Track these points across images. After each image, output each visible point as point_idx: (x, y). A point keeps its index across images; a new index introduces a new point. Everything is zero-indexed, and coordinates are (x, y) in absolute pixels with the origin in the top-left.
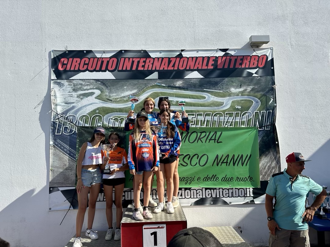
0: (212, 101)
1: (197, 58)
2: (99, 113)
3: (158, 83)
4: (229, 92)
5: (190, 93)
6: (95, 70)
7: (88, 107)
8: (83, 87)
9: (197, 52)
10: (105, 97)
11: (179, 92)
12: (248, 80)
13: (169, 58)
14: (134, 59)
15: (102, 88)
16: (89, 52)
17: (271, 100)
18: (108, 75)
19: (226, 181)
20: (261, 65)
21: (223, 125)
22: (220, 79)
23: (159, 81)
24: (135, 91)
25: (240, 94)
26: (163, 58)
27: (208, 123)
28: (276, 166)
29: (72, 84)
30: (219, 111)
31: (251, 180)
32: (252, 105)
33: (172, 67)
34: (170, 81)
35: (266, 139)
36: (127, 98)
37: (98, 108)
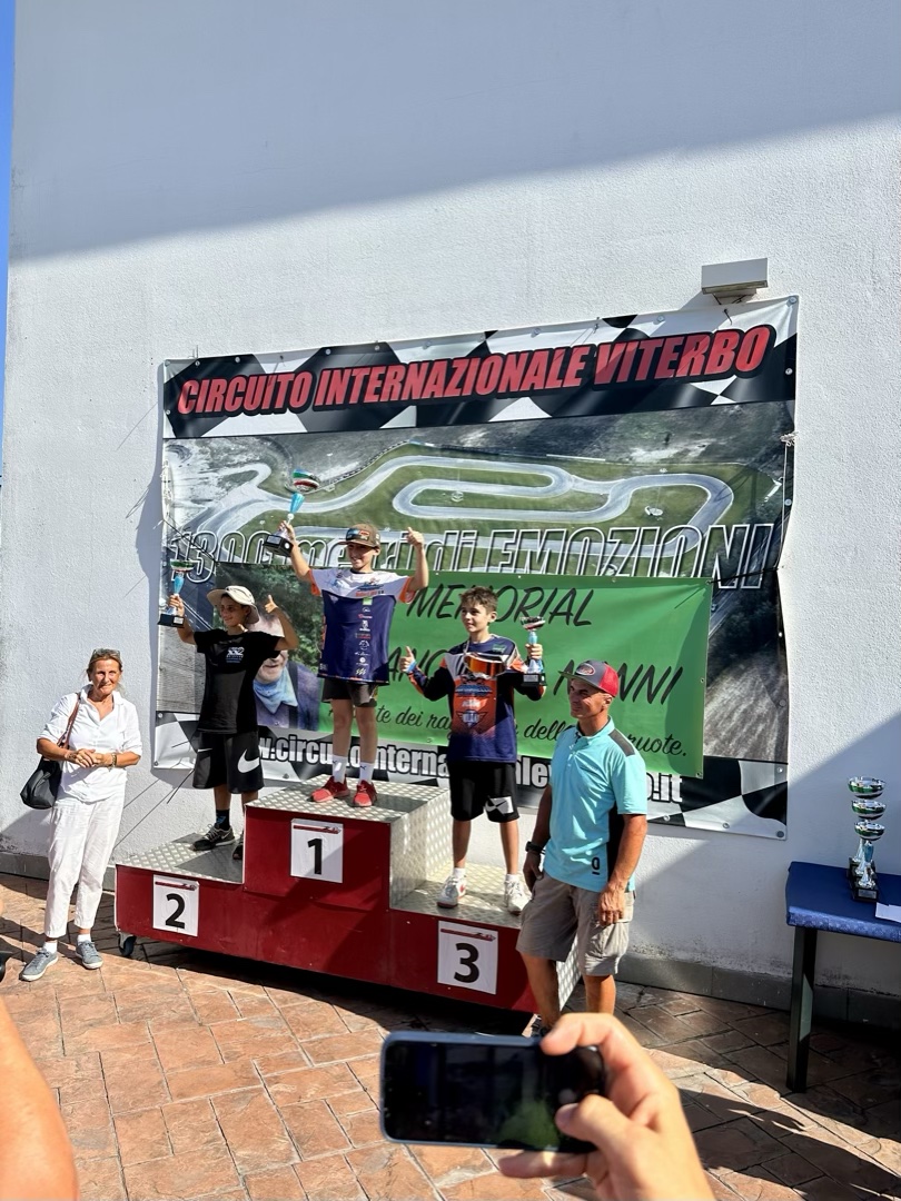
0: (571, 491)
1: (531, 354)
2: (265, 527)
3: (416, 439)
4: (627, 463)
5: (503, 467)
6: (259, 411)
7: (242, 510)
8: (232, 457)
9: (533, 336)
10: (280, 483)
11: (471, 465)
12: (696, 418)
13: (450, 362)
14: (355, 372)
15: (275, 460)
16: (247, 359)
17: (773, 485)
18: (289, 423)
20: (748, 362)
21: (601, 567)
22: (600, 420)
23: (418, 433)
24: (352, 466)
25: (662, 467)
26: (431, 363)
27: (552, 561)
28: (773, 713)
29: (208, 449)
30: (589, 525)
31: (674, 751)
32: (702, 503)
33: (457, 387)
34: (447, 433)
35: (741, 621)
36: (333, 485)
37: (264, 514)
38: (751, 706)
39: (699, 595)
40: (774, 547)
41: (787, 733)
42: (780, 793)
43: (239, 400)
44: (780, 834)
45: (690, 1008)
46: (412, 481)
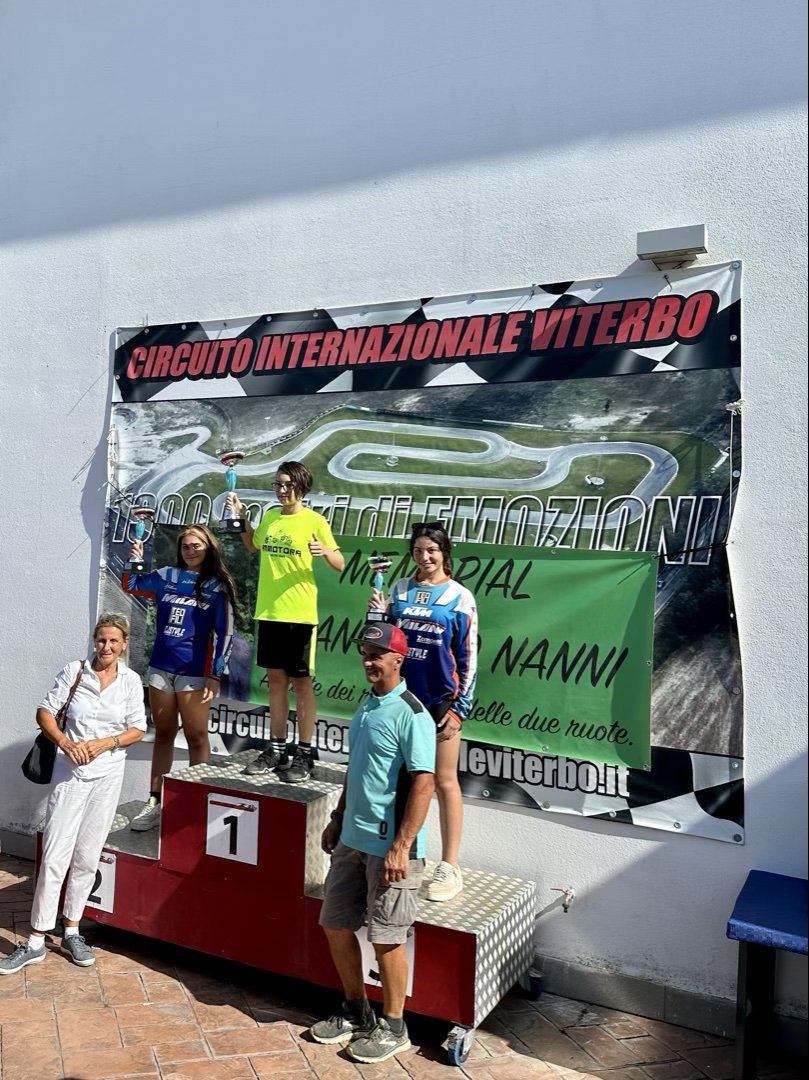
0: (508, 458)
1: (467, 320)
2: (203, 489)
3: (352, 403)
4: (566, 429)
5: (440, 432)
6: (202, 376)
7: (182, 472)
8: (175, 421)
9: (468, 303)
10: (219, 446)
11: (407, 430)
12: (637, 384)
13: (386, 328)
14: (294, 338)
15: (216, 423)
16: (193, 326)
17: (719, 455)
18: (229, 387)
19: (533, 727)
20: (690, 329)
21: (540, 538)
22: (537, 386)
23: (354, 397)
24: (289, 429)
25: (603, 435)
26: (368, 329)
27: (488, 530)
28: (726, 702)
29: (152, 412)
30: (527, 493)
31: (619, 739)
32: (645, 473)
33: (393, 353)
34: (383, 397)
35: (690, 599)
36: (270, 448)
37: (202, 476)
38: (702, 692)
39: (643, 571)
40: (722, 521)
41: (742, 725)
42: (736, 788)
43: (184, 365)
44: (737, 838)
45: (638, 1032)
46: (347, 445)
